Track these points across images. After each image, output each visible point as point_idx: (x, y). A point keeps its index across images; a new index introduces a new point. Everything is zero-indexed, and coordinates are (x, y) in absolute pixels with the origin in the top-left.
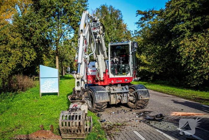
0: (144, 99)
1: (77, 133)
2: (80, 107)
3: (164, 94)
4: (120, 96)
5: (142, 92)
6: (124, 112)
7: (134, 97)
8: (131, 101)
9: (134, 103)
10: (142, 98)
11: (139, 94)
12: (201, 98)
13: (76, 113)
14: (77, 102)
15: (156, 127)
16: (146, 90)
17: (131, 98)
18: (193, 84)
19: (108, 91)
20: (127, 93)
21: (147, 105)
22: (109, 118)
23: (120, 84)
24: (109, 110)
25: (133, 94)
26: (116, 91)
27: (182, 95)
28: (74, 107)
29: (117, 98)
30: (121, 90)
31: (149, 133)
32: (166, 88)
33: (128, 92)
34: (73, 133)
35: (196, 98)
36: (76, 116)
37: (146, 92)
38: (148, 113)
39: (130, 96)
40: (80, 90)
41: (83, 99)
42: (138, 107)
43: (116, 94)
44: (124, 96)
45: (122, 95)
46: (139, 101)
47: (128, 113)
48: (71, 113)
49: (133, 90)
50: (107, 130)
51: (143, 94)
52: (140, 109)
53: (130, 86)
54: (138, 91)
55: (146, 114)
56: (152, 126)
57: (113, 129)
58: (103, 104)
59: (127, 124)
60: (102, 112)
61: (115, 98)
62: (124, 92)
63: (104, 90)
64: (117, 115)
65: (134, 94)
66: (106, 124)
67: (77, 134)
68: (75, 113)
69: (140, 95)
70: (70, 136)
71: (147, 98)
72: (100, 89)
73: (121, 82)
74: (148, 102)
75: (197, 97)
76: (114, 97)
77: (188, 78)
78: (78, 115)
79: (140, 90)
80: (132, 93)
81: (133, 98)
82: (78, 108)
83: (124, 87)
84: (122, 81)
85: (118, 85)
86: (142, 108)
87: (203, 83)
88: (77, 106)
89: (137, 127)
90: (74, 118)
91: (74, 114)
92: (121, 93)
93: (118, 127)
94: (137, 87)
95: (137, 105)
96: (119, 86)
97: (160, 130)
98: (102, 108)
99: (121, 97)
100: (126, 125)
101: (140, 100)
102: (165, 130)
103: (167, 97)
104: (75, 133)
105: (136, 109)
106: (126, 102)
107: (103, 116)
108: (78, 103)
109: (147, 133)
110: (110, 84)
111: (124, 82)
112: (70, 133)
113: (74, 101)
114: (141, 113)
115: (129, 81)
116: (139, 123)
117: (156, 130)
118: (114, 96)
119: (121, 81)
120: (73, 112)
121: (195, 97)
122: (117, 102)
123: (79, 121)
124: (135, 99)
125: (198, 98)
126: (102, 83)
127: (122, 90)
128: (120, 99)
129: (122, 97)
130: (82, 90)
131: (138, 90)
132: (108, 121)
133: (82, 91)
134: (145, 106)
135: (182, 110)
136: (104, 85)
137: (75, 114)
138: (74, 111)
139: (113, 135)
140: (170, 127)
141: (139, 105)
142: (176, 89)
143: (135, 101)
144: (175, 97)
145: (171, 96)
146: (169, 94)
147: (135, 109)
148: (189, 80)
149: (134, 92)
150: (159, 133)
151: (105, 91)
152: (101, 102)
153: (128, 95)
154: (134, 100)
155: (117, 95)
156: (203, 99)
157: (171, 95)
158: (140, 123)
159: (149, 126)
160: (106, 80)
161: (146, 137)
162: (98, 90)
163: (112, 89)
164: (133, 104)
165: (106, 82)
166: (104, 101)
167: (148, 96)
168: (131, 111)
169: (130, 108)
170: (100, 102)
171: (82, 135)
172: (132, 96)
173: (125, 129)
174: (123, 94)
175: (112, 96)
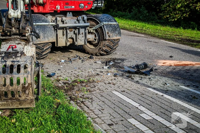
0: (113, 38)
1: (19, 98)
2: (22, 50)
3: (131, 33)
4: (72, 32)
5: (109, 28)
6: (81, 61)
7: (95, 36)
8: (90, 42)
9: (95, 45)
10: (109, 36)
11: (105, 31)
12: (189, 39)
13: (18, 61)
14: (15, 39)
15: (146, 83)
16: (115, 23)
17: (91, 37)
18: (174, 18)
19: (54, 24)
20: (85, 27)
21: (115, 48)
22: (59, 70)
23: (71, 13)
24: (53, 56)
25: (93, 30)
26: (66, 23)
27: (160, 34)
28: (11, 50)
29: (69, 36)
30: (75, 23)
31: (140, 94)
32: (130, 23)
33: (87, 26)
34: (11, 99)
35: (182, 39)
36: (19, 66)
37: (115, 27)
38: (119, 61)
39: (89, 33)
40: (20, 17)
41: (27, 35)
42: (102, 52)
43: (66, 29)
44: (81, 33)
45: (77, 31)
46: (104, 42)
47: (88, 61)
48: (5, 61)
49: (94, 23)
50: (66, 91)
51: (112, 30)
52: (105, 55)
53: (90, 16)
54: (103, 26)
55: (117, 63)
56: (137, 82)
57: (76, 88)
58: (45, 45)
59: (95, 79)
60: (42, 60)
61: (65, 36)
62: (80, 27)
63: (46, 22)
64: (70, 64)
65: (96, 30)
66: (60, 80)
67: (19, 100)
68: (15, 60)
69: (107, 32)
70: (5, 105)
71: (117, 38)
72: (39, 20)
73: (73, 9)
74: (117, 43)
75: (182, 37)
76: (63, 35)
77: (166, 7)
78: (22, 64)
79: (107, 23)
80: (93, 28)
81: (93, 36)
82: (19, 50)
83: (80, 18)
84: (75, 7)
85: (68, 13)
86: (108, 53)
87: (189, 15)
88: (16, 47)
89: (114, 84)
90: (15, 70)
91: (13, 62)
92: (75, 28)
93: (82, 85)
94: (101, 18)
95: (100, 48)
96: (70, 15)
97: (154, 89)
98: (42, 52)
99: (74, 35)
100: (93, 81)
101: (106, 40)
102: (162, 88)
103: (138, 37)
104: (16, 99)
105: (98, 56)
106: (83, 44)
107: (47, 67)
108: (17, 42)
109: (137, 95)
110: (55, 11)
111: (77, 9)
112: (4, 100)
113: (7, 37)
114: (109, 62)
115: (86, 7)
116: (114, 77)
117: (147, 88)
118: (63, 32)
119: (73, 7)
120: (12, 60)
121: (180, 37)
122: (68, 44)
123: (26, 75)
124: (97, 38)
125: (185, 40)
126: (41, 9)
127: (77, 22)
128: (72, 38)
129: (76, 34)
130: (23, 17)
131: (104, 23)
132: (59, 75)
133: (23, 19)
134: (113, 50)
135: (171, 57)
136: (44, 12)
137: (16, 63)
138: (11, 57)
139: (81, 99)
140: (168, 84)
141: (104, 48)
142: (148, 26)
143: (96, 42)
144: (150, 37)
145: (143, 35)
146: (139, 33)
147: (96, 55)
148: (166, 10)
149: (97, 26)
150: (157, 94)
151: (48, 24)
152: (42, 42)
153: (87, 31)
154: (95, 39)
155: (68, 32)
156: (193, 41)
157: (141, 33)
158: (116, 78)
159: (133, 83)
160: (48, 3)
161: (140, 102)
162: (35, 21)
163: (60, 21)
164: (92, 47)
165: (48, 8)
166: (46, 41)
167: (118, 33)
168: (90, 58)
169: (88, 53)
170: (40, 42)
171: (29, 101)
172: (92, 33)
173: (96, 88)
174: (79, 29)
175: (60, 32)
